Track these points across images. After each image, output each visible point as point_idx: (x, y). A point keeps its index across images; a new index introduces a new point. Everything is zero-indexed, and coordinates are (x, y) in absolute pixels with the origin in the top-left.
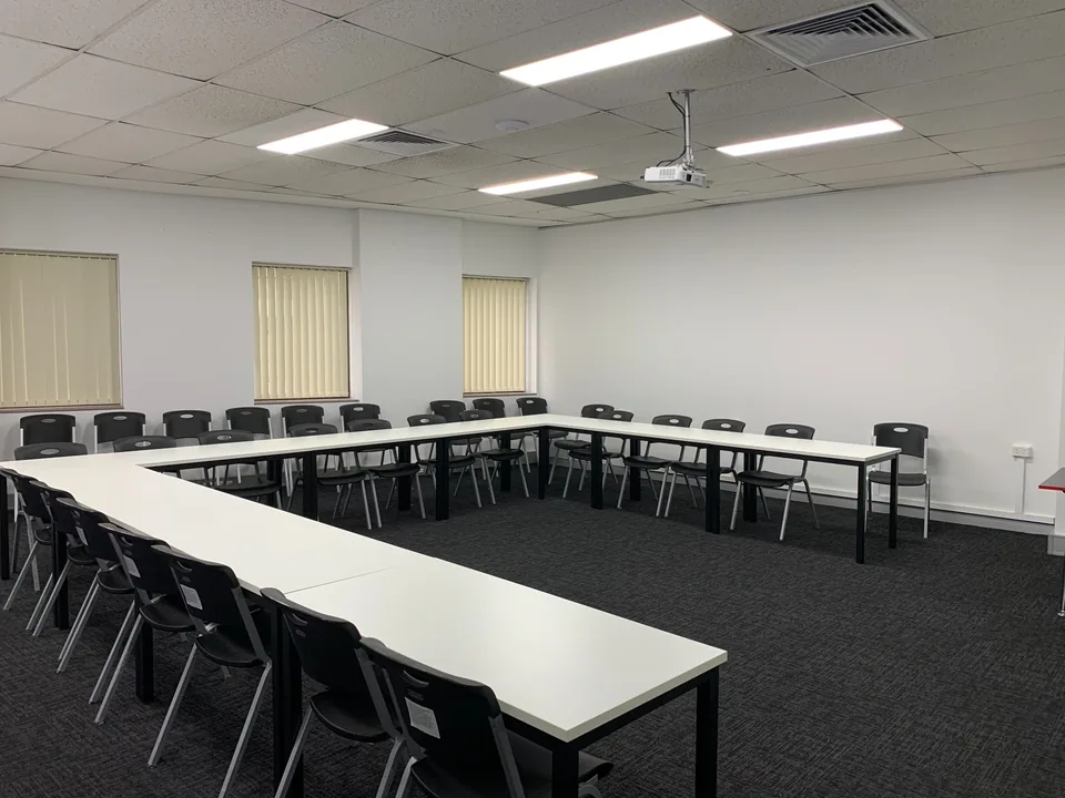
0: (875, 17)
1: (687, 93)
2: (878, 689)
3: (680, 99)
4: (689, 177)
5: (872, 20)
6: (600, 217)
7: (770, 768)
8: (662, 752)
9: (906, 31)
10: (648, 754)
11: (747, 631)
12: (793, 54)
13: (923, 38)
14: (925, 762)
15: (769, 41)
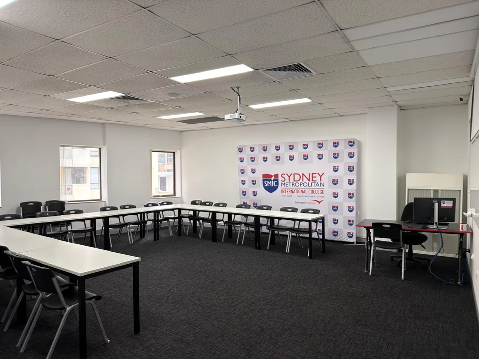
0: (300, 67)
1: (238, 88)
2: (309, 296)
3: (236, 89)
4: (240, 117)
5: (299, 68)
6: (206, 128)
7: (273, 323)
8: (236, 322)
9: (310, 72)
10: (231, 323)
11: (264, 280)
12: (274, 77)
13: (315, 74)
14: (323, 317)
15: (265, 73)
